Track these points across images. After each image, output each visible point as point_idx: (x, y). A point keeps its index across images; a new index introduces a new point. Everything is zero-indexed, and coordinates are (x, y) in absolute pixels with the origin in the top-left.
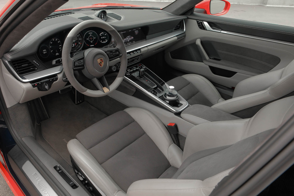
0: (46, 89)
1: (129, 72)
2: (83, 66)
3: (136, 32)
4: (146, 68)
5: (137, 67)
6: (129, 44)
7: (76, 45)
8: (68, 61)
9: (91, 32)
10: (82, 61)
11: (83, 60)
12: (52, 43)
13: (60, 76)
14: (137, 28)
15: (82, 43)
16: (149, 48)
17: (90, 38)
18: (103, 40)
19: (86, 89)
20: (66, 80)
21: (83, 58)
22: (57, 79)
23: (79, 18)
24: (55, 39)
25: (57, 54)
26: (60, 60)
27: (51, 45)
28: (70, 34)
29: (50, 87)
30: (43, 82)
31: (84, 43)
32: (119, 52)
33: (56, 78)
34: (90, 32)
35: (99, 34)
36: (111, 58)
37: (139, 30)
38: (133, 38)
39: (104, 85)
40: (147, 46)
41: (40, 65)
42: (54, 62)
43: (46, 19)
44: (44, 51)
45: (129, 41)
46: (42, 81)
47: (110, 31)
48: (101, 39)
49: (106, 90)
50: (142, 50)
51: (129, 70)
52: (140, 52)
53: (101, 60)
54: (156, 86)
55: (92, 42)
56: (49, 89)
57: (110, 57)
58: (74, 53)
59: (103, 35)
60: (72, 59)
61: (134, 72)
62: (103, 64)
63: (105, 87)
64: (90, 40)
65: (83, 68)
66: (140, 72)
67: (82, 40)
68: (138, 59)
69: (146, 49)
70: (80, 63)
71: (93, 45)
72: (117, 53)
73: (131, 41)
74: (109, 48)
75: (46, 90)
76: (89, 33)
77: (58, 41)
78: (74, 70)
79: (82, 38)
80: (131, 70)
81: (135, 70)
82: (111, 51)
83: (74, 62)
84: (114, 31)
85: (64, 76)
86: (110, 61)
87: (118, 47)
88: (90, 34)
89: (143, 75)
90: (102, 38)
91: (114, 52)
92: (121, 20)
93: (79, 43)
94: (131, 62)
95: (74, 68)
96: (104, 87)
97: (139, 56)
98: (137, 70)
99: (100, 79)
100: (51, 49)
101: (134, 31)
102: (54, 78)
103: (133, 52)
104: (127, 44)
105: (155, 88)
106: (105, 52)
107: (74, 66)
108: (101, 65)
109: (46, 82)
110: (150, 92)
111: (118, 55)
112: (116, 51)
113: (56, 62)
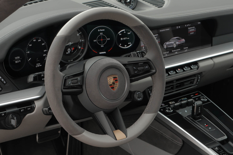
0: (12, 125)
1: (171, 106)
2: (81, 86)
3: (192, 30)
4: (208, 101)
5: (189, 97)
6: (176, 53)
7: (74, 51)
8: (54, 76)
9: (102, 28)
10: (79, 78)
11: (81, 76)
12: (31, 45)
13: (38, 105)
14: (192, 22)
15: (84, 47)
16: (217, 60)
17: (100, 38)
18: (125, 43)
19: (82, 129)
20: (48, 112)
21: (82, 74)
22: (32, 109)
23: (84, 3)
24: (37, 40)
25: (39, 65)
26: (42, 75)
27: (30, 48)
28: (63, 32)
29: (19, 122)
30: (9, 113)
31: (88, 46)
32: (150, 66)
33: (31, 107)
34: (100, 28)
35: (117, 32)
36: (133, 77)
37: (197, 26)
38: (183, 40)
39: (117, 127)
40: (211, 58)
41: (6, 83)
42: (31, 78)
43: (26, 5)
44: (16, 58)
45: (175, 46)
46: (8, 111)
47: (136, 27)
48: (120, 42)
49: (120, 135)
50: (201, 65)
51: (173, 102)
52: (198, 68)
53: (114, 78)
54: (226, 137)
55: (102, 46)
56: (17, 127)
57: (132, 73)
58: (68, 64)
59: (123, 35)
60: (62, 74)
61: (182, 106)
62: (117, 85)
63: (119, 131)
64: (100, 42)
65: (81, 92)
66: (193, 108)
67: (85, 41)
68: (192, 83)
69: (210, 62)
70: (76, 81)
71: (105, 53)
72: (147, 67)
73: (181, 47)
74: (133, 58)
75: (13, 128)
76: (99, 30)
77: (42, 42)
78: (64, 94)
79: (85, 38)
80: (176, 102)
81: (184, 104)
82: (136, 64)
83: (65, 80)
84: (142, 26)
85: (46, 104)
86: (132, 81)
87: (149, 56)
88: (101, 32)
89: (199, 114)
90: (122, 39)
91: (141, 66)
92: (164, 6)
93: (80, 47)
94: (177, 87)
95: (64, 90)
96: (116, 129)
97: (194, 75)
98: (188, 104)
99: (111, 115)
100: (29, 56)
101: (188, 27)
102: (29, 108)
103: (182, 67)
104: (171, 52)
105: (223, 142)
106: (123, 64)
107: (64, 85)
108: (113, 88)
109: (13, 113)
110: (212, 149)
111: (148, 71)
112: (144, 63)
113: (35, 78)
